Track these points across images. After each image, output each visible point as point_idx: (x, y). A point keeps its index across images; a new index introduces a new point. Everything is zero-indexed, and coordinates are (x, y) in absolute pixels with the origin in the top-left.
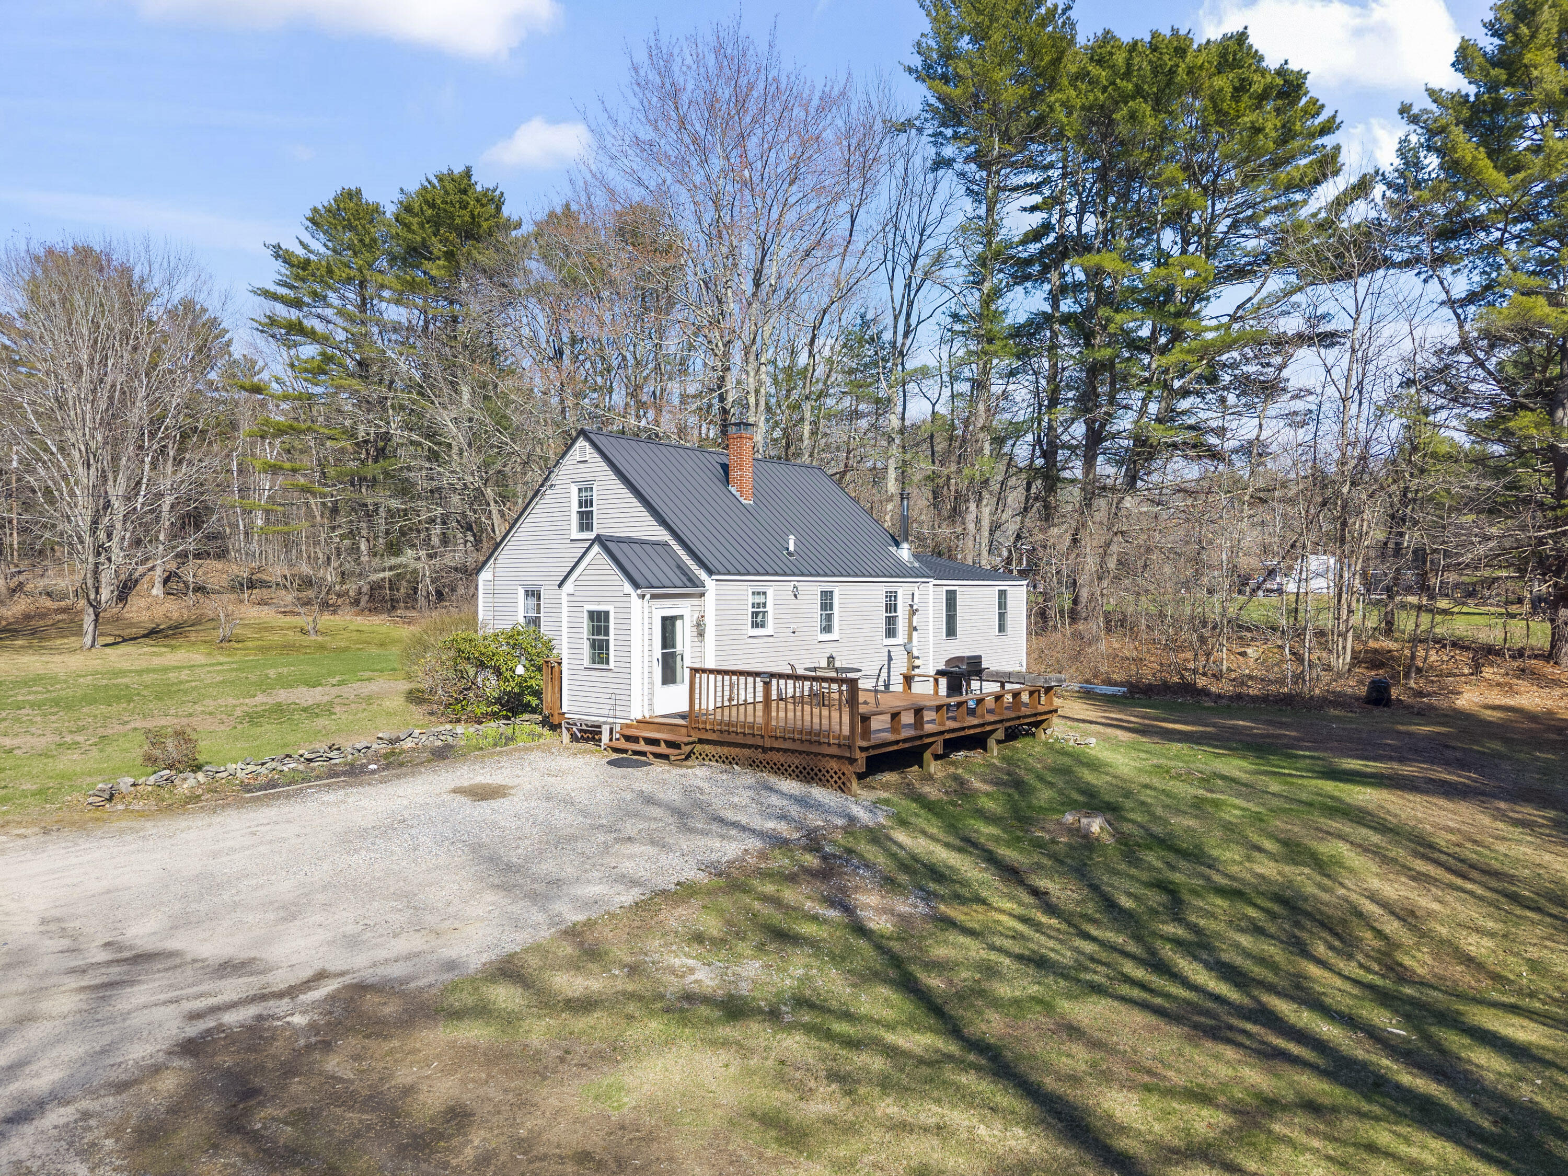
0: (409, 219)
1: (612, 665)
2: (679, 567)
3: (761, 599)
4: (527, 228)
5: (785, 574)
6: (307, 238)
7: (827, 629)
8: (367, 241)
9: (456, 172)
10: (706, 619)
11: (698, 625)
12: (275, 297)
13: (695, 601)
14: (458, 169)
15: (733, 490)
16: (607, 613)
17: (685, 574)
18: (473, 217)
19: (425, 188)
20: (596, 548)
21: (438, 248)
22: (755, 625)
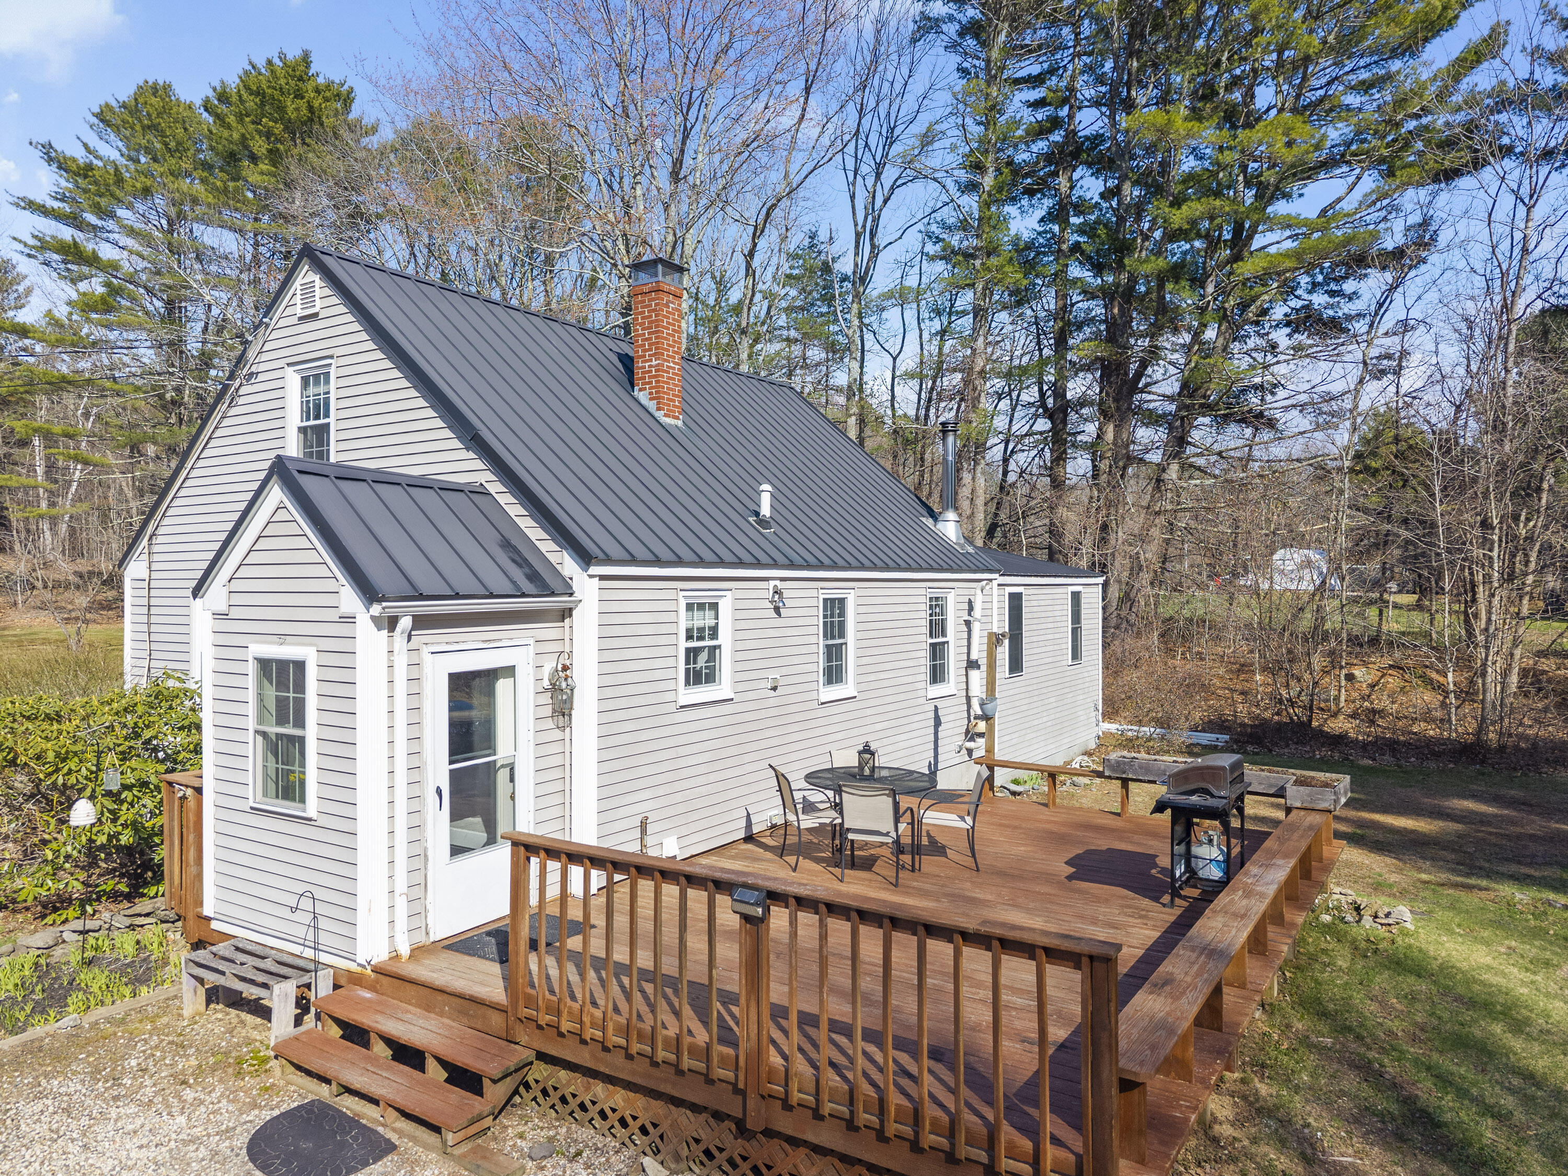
0: (223, 108)
1: (312, 807)
2: (506, 545)
3: (704, 620)
4: (387, 134)
5: (758, 565)
6: (93, 141)
7: (834, 674)
8: (173, 144)
9: (290, 57)
10: (576, 673)
11: (555, 689)
12: (43, 211)
13: (547, 630)
14: (293, 54)
15: (643, 397)
16: (300, 666)
17: (521, 561)
18: (311, 108)
19: (246, 72)
20: (276, 494)
21: (260, 146)
22: (695, 677)
